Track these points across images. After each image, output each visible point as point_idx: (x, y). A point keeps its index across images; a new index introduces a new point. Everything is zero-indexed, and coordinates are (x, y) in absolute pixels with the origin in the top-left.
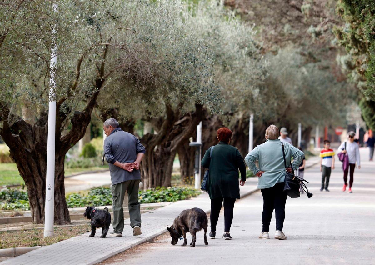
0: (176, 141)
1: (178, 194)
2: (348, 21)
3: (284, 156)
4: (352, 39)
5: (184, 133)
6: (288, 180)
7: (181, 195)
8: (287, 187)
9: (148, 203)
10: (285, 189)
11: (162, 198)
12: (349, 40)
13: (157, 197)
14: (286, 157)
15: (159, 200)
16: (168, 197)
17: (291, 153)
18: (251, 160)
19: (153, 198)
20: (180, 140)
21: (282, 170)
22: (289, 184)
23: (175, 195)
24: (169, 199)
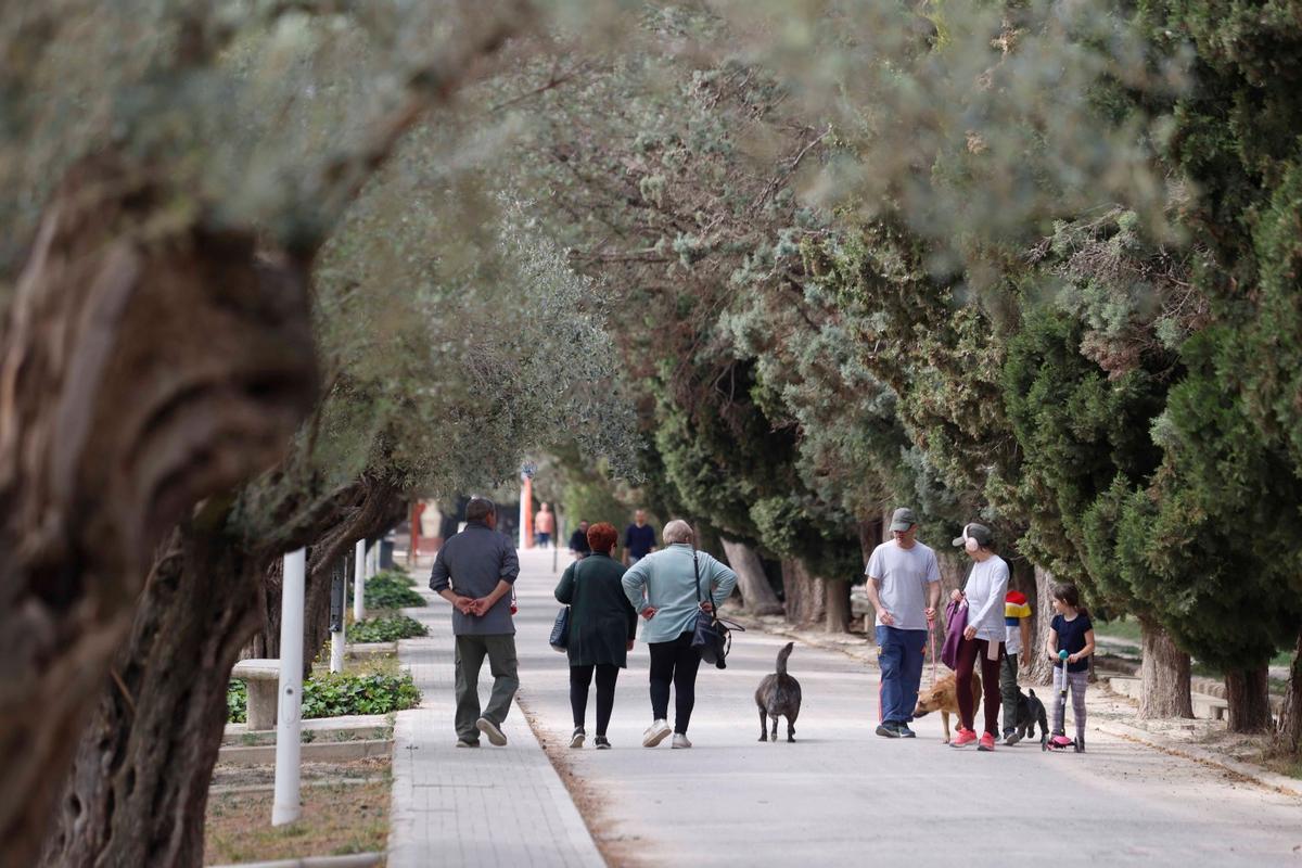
0: (327, 545)
1: (387, 692)
2: (857, 223)
3: (698, 579)
4: (862, 272)
5: (350, 524)
6: (703, 625)
7: (396, 695)
8: (699, 639)
9: (310, 717)
10: (694, 643)
11: (346, 704)
12: (857, 276)
13: (332, 701)
14: (701, 582)
15: (337, 709)
16: (363, 702)
17: (711, 573)
18: (633, 580)
19: (322, 705)
20: (339, 541)
21: (693, 606)
22: (704, 633)
23: (381, 697)
24: (365, 706)
